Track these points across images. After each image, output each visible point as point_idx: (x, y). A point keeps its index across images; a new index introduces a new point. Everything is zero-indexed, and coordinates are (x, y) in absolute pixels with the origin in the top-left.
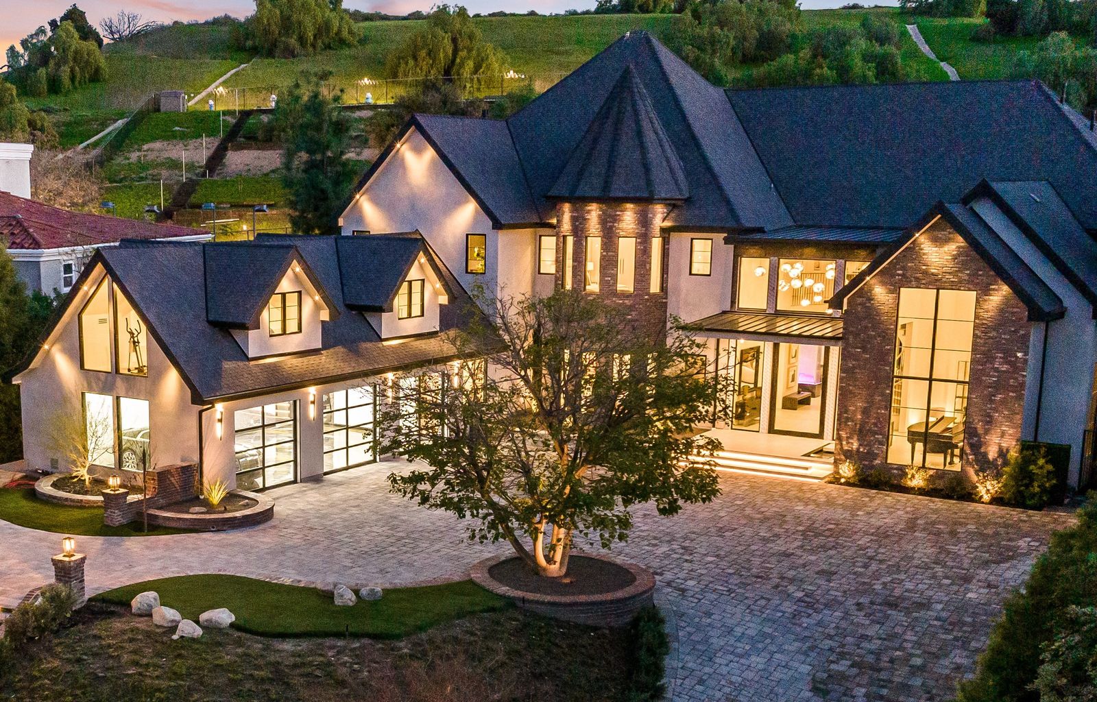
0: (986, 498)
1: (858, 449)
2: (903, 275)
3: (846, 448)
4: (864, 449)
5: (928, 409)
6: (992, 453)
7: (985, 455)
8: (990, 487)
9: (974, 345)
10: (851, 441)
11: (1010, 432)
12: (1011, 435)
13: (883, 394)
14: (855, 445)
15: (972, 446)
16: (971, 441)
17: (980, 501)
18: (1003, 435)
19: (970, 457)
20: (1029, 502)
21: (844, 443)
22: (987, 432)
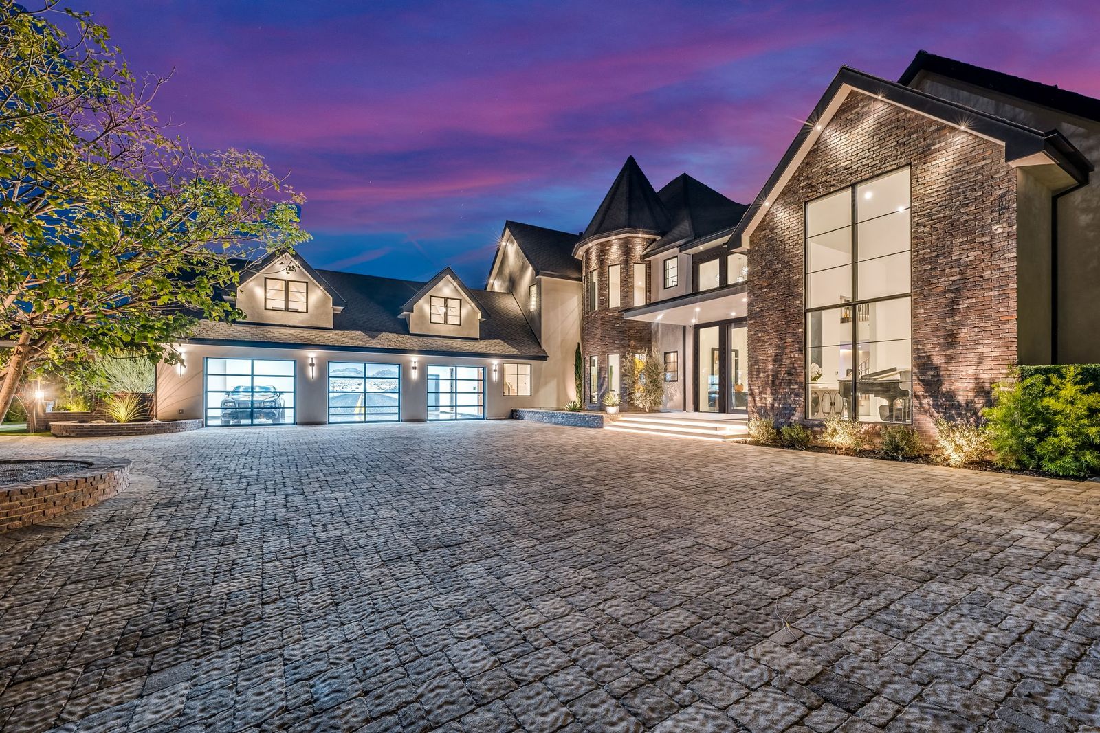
0: (956, 458)
1: (773, 405)
2: (808, 186)
3: (759, 404)
4: (779, 404)
5: (855, 343)
6: (963, 391)
7: (950, 396)
8: (962, 442)
9: (915, 237)
10: (764, 396)
11: (993, 354)
12: (996, 358)
13: (795, 335)
14: (769, 400)
15: (926, 384)
16: (923, 377)
17: (946, 462)
18: (980, 360)
19: (926, 401)
20: (1048, 466)
21: (757, 399)
22: (949, 359)
